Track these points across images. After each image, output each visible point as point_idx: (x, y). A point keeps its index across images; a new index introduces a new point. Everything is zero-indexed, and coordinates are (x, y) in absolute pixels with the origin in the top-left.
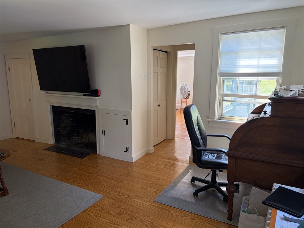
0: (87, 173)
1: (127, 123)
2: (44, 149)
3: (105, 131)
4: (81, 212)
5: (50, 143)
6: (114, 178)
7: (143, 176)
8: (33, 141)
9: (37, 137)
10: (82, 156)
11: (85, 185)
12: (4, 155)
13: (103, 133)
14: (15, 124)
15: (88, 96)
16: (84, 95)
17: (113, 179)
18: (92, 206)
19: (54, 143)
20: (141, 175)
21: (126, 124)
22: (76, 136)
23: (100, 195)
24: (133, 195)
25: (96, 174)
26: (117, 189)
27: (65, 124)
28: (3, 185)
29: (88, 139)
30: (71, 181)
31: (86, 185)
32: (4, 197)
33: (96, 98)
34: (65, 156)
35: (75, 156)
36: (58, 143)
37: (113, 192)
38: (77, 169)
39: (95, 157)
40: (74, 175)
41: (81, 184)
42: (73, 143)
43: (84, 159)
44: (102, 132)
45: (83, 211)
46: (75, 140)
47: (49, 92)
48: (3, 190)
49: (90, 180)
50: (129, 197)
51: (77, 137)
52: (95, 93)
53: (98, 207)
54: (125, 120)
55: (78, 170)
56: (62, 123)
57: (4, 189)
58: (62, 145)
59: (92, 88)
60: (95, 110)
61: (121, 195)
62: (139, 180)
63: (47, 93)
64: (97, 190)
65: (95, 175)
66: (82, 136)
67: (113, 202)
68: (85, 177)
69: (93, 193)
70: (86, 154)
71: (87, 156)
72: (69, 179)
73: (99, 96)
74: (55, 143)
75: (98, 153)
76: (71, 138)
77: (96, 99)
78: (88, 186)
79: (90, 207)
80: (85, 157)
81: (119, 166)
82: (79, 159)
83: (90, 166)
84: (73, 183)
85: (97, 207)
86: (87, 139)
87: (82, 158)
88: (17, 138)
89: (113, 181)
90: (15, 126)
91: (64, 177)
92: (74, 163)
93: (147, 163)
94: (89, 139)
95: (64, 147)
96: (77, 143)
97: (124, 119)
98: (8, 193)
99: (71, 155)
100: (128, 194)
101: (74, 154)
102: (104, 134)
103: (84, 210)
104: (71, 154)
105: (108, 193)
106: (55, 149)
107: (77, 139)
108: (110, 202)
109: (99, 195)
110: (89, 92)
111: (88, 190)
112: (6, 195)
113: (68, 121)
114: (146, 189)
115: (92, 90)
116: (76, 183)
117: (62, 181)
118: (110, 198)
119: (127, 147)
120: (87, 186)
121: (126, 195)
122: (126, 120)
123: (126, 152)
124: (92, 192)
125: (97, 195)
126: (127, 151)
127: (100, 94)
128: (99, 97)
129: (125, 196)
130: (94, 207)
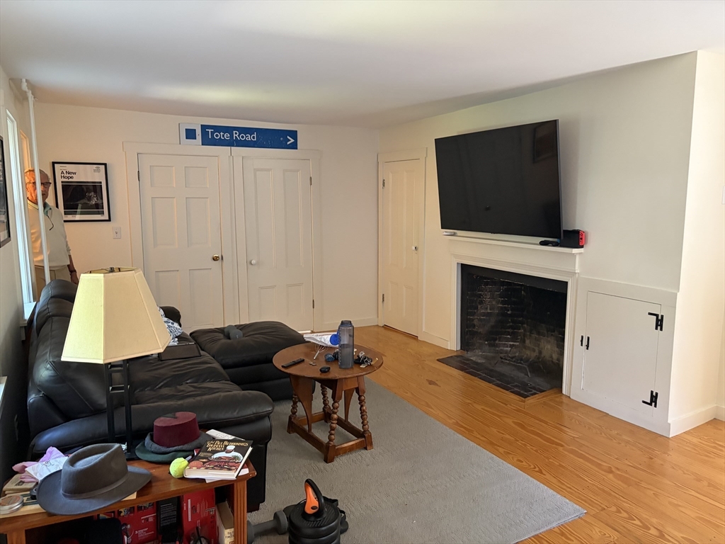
0: (539, 439)
1: (659, 323)
2: (438, 360)
3: (588, 338)
4: (530, 538)
5: (449, 348)
6: (613, 469)
7: (705, 483)
8: (415, 338)
9: (424, 330)
10: (524, 391)
11: (535, 468)
12: (372, 363)
13: (585, 342)
14: (383, 298)
15: (553, 246)
16: (543, 243)
17: (611, 472)
18: (556, 530)
19: (459, 348)
20: (699, 480)
21: (656, 329)
22: (508, 340)
23: (578, 507)
24: (676, 533)
25: (562, 446)
26: (625, 504)
27: (487, 308)
28: (364, 425)
29: (537, 351)
30: (501, 450)
31: (537, 469)
32: (364, 452)
33: (575, 251)
34: (484, 384)
35: (507, 389)
36: (467, 351)
37: (614, 509)
38: (514, 422)
39: (557, 399)
40: (508, 436)
41: (524, 463)
42: (502, 355)
43: (531, 400)
44: (582, 341)
45: (533, 537)
46: (505, 349)
47: (459, 233)
48: (364, 437)
49: (548, 459)
50: (662, 535)
51: (512, 343)
52: (574, 239)
53: (572, 538)
54: (655, 317)
55: (514, 425)
56: (479, 306)
57: (366, 435)
58: (476, 356)
59: (567, 225)
60: (567, 283)
61: (637, 522)
62: (693, 493)
63: (454, 235)
64: (569, 490)
65: (561, 449)
66: (524, 342)
67: (616, 538)
68: (535, 448)
69: (559, 496)
70: (534, 388)
71: (535, 394)
72: (496, 445)
73: (582, 247)
74: (461, 349)
75: (564, 392)
76: (497, 342)
77: (574, 255)
78: (544, 472)
79: (550, 531)
80: (532, 395)
81: (625, 437)
82: (518, 399)
83: (546, 423)
84: (505, 456)
85: (570, 537)
86: (534, 351)
87: (525, 397)
88: (386, 327)
89: (611, 476)
90: (383, 300)
91: (483, 436)
92: (506, 405)
93: (714, 447)
94: (540, 352)
95: (479, 361)
96: (512, 358)
97: (650, 314)
98: (371, 444)
99: (498, 385)
100: (660, 528)
101: (505, 383)
102: (588, 347)
103: (537, 535)
104: (498, 382)
105: (600, 508)
106: (460, 362)
107: (512, 346)
108: (607, 535)
109: (575, 505)
110: (559, 237)
111: (543, 484)
112: (368, 448)
113: (494, 303)
114: (718, 526)
115: (564, 231)
116: (513, 458)
117: (479, 445)
118: (607, 524)
119: (652, 392)
120: (540, 472)
121: (652, 528)
122: (657, 315)
123: (650, 404)
124: (555, 493)
125: (568, 504)
126: (652, 401)
127: (586, 243)
128: (582, 249)
129: (649, 529)
130: (563, 534)
